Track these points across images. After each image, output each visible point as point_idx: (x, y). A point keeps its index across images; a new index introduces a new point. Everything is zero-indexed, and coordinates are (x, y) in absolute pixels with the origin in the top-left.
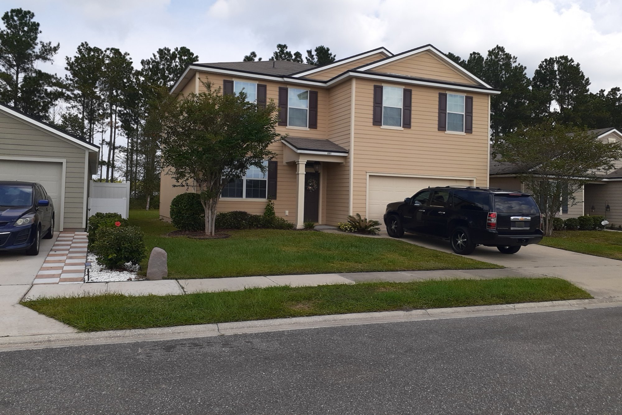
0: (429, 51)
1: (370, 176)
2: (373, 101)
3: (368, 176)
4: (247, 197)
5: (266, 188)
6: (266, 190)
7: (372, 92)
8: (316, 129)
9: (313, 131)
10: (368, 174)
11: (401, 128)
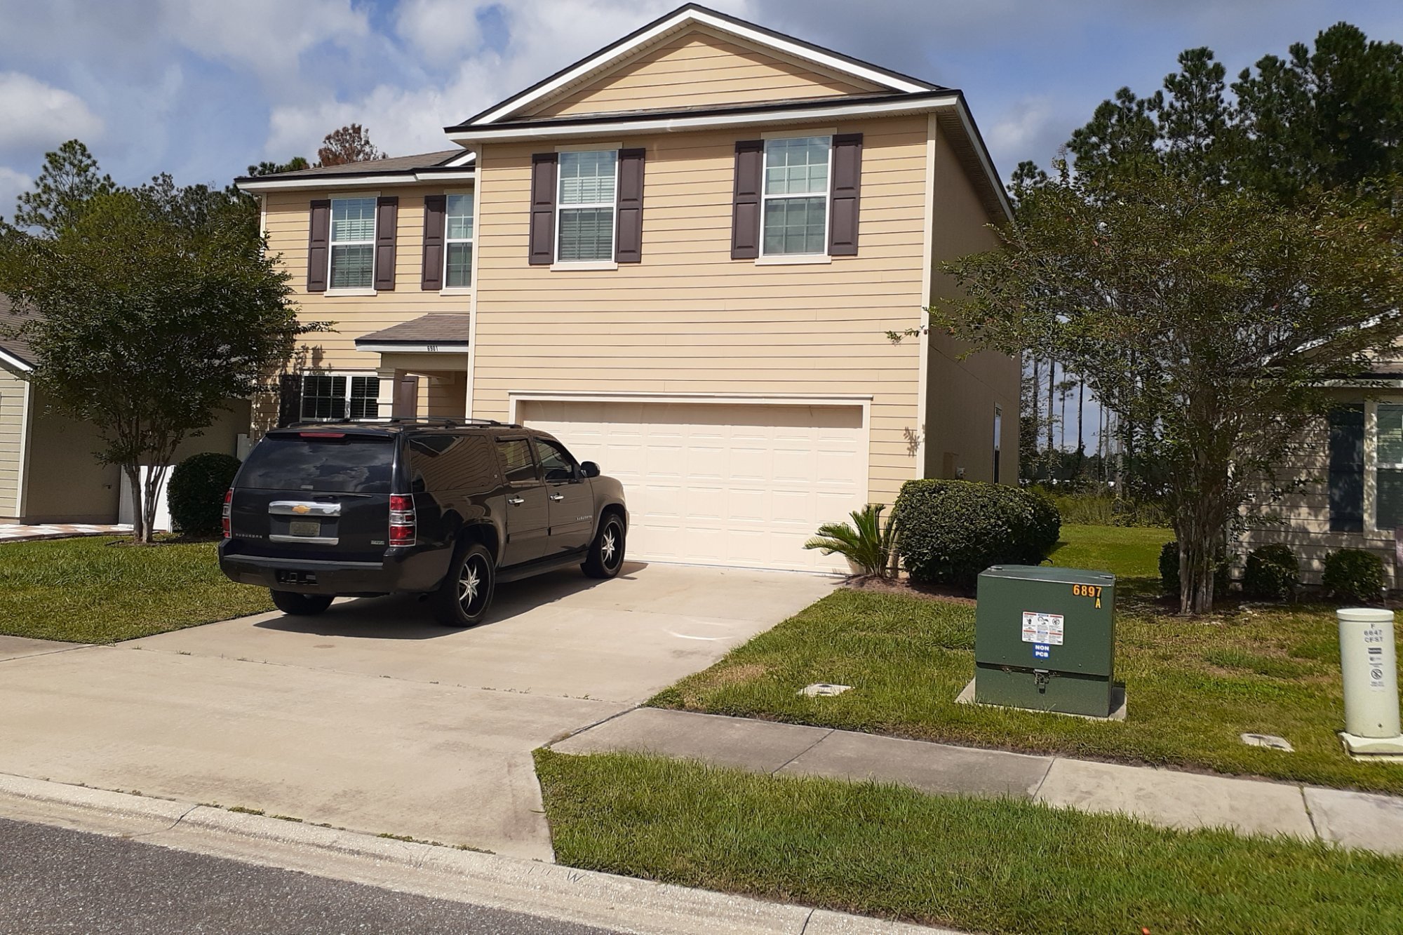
2: (529, 199)
3: (513, 405)
10: (514, 399)
11: (611, 264)
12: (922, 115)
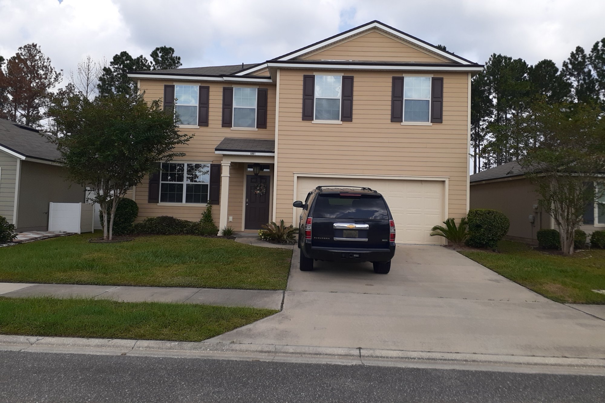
0: (375, 28)
1: (298, 177)
2: (302, 93)
3: (296, 178)
4: (187, 201)
5: (208, 193)
6: (207, 194)
7: (302, 83)
8: (266, 128)
9: (262, 131)
10: (296, 176)
11: (339, 122)
12: (466, 73)
